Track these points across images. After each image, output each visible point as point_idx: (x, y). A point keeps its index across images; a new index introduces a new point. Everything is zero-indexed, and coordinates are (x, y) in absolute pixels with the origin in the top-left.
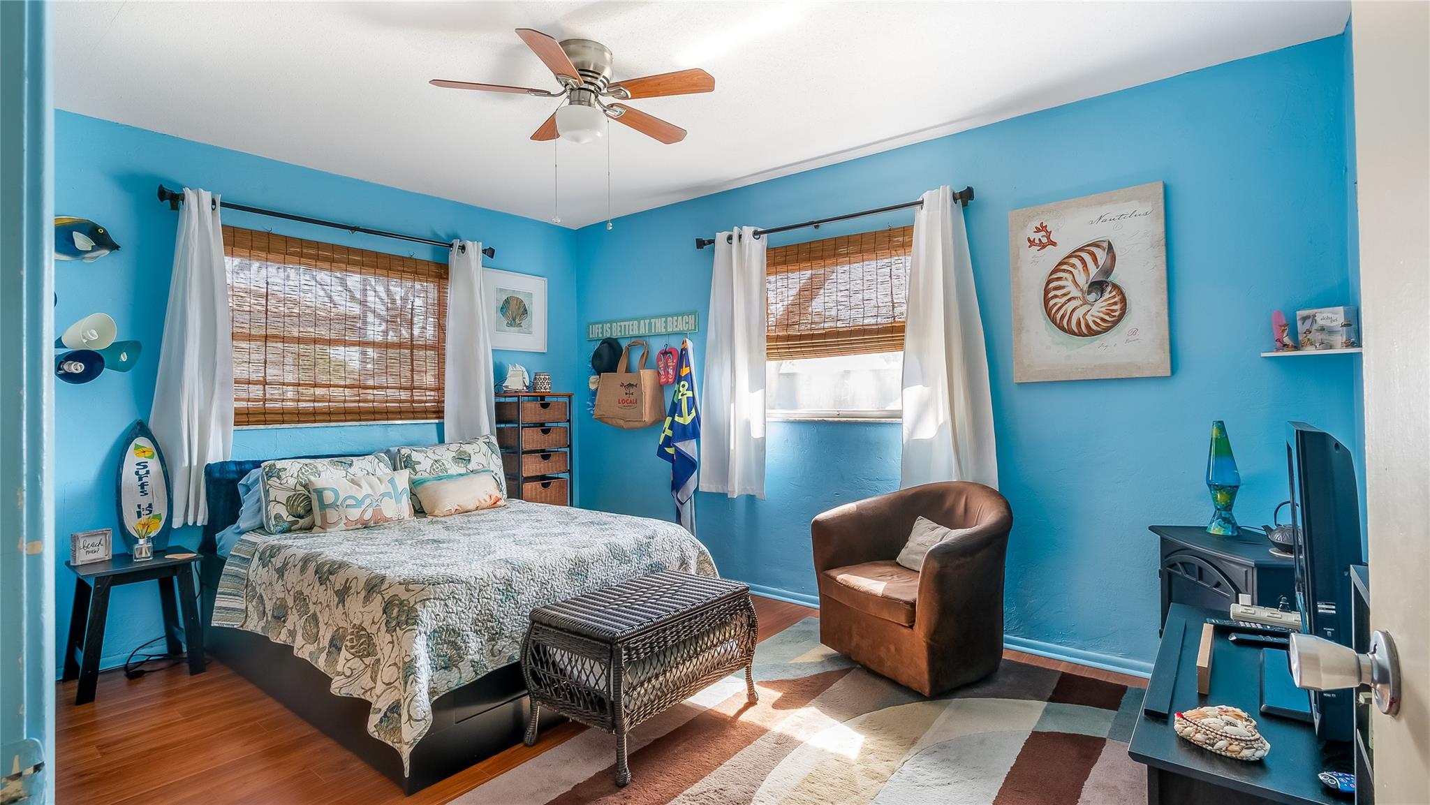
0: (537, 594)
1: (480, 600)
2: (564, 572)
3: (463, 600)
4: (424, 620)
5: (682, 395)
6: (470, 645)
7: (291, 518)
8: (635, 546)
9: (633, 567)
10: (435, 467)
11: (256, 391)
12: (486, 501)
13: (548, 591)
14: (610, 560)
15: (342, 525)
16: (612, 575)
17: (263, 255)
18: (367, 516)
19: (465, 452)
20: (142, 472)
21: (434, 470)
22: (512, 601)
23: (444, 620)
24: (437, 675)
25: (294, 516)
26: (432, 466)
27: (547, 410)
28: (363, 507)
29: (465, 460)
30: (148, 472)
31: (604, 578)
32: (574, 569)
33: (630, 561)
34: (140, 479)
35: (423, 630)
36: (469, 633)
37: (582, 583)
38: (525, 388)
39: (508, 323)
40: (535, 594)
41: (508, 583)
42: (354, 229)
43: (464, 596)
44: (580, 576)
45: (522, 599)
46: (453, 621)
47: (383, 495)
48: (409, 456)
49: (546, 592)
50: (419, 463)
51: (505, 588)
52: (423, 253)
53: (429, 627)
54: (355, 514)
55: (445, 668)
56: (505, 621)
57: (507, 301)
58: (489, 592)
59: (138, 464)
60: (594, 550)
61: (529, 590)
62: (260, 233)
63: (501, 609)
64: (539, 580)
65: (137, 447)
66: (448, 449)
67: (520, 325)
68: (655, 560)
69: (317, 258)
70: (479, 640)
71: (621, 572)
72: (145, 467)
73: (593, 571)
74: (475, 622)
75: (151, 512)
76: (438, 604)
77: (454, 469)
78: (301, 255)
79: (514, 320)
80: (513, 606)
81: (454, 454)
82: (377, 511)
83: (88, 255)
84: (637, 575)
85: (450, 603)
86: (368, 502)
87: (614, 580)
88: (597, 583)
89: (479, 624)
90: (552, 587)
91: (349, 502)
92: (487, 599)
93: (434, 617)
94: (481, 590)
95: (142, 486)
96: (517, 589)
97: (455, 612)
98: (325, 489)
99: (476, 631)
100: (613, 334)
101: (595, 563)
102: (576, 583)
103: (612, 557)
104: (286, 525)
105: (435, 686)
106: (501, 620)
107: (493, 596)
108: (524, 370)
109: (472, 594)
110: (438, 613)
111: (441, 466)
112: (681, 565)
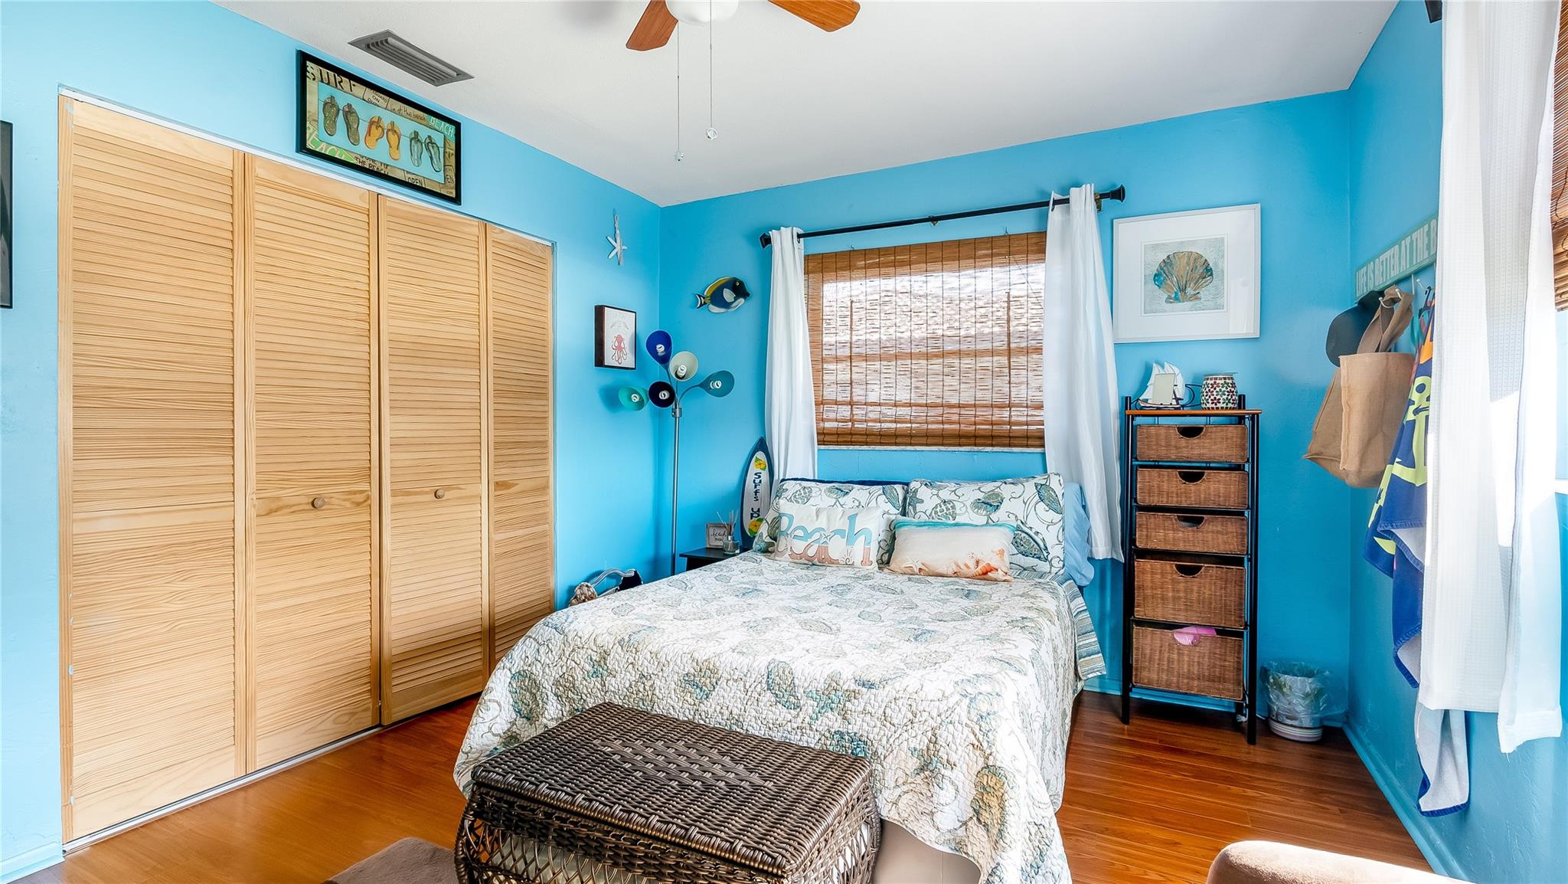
0: (630, 686)
1: (568, 662)
2: (678, 673)
3: (554, 653)
4: (515, 656)
5: (1416, 412)
6: (548, 707)
7: (768, 540)
8: (821, 686)
9: (799, 720)
10: (938, 510)
11: (844, 412)
12: (968, 567)
13: (644, 689)
14: (758, 689)
15: (787, 555)
16: (754, 713)
17: (847, 273)
18: (811, 552)
19: (998, 495)
20: (757, 481)
21: (936, 513)
22: (599, 679)
23: (530, 666)
24: (520, 721)
25: (770, 537)
26: (936, 507)
27: (1195, 440)
28: (810, 541)
29: (991, 505)
30: (760, 481)
31: (735, 711)
32: (694, 676)
33: (797, 707)
34: (756, 487)
35: (508, 665)
36: (549, 693)
37: (697, 702)
38: (1174, 402)
39: (1169, 297)
40: (627, 685)
41: (605, 655)
42: (934, 219)
43: (557, 649)
44: (698, 690)
45: (612, 683)
46: (537, 670)
47: (836, 532)
48: (916, 491)
49: (642, 690)
50: (922, 501)
51: (598, 659)
52: (1021, 223)
53: (515, 666)
54: (799, 546)
55: (528, 719)
56: (588, 700)
57: (1168, 262)
58: (580, 656)
59: (756, 474)
60: (743, 662)
61: (623, 676)
62: (843, 253)
63: (584, 683)
64: (641, 669)
65: (757, 459)
66: (979, 489)
67: (1195, 297)
68: (853, 728)
69: (895, 264)
70: (559, 707)
71: (771, 715)
72: (760, 477)
73: (722, 692)
74: (557, 683)
75: (759, 515)
76: (533, 646)
77: (966, 514)
78: (879, 265)
79: (1183, 290)
80: (599, 686)
81: (981, 496)
82: (823, 549)
83: (734, 305)
84: (805, 738)
85: (543, 649)
86: (816, 536)
87: (753, 723)
88: (722, 714)
89: (561, 688)
90: (652, 686)
91: (800, 533)
92: (576, 663)
93: (523, 656)
94: (573, 650)
95: (756, 492)
96: (610, 667)
97: (542, 662)
98: (784, 514)
99: (556, 695)
100: (1377, 284)
101: (730, 683)
102: (688, 698)
103: (765, 686)
104: (763, 545)
105: (518, 732)
106: (584, 697)
107: (582, 663)
108: (1177, 371)
109: (564, 650)
110: (528, 655)
111: (948, 509)
112: (922, 769)
